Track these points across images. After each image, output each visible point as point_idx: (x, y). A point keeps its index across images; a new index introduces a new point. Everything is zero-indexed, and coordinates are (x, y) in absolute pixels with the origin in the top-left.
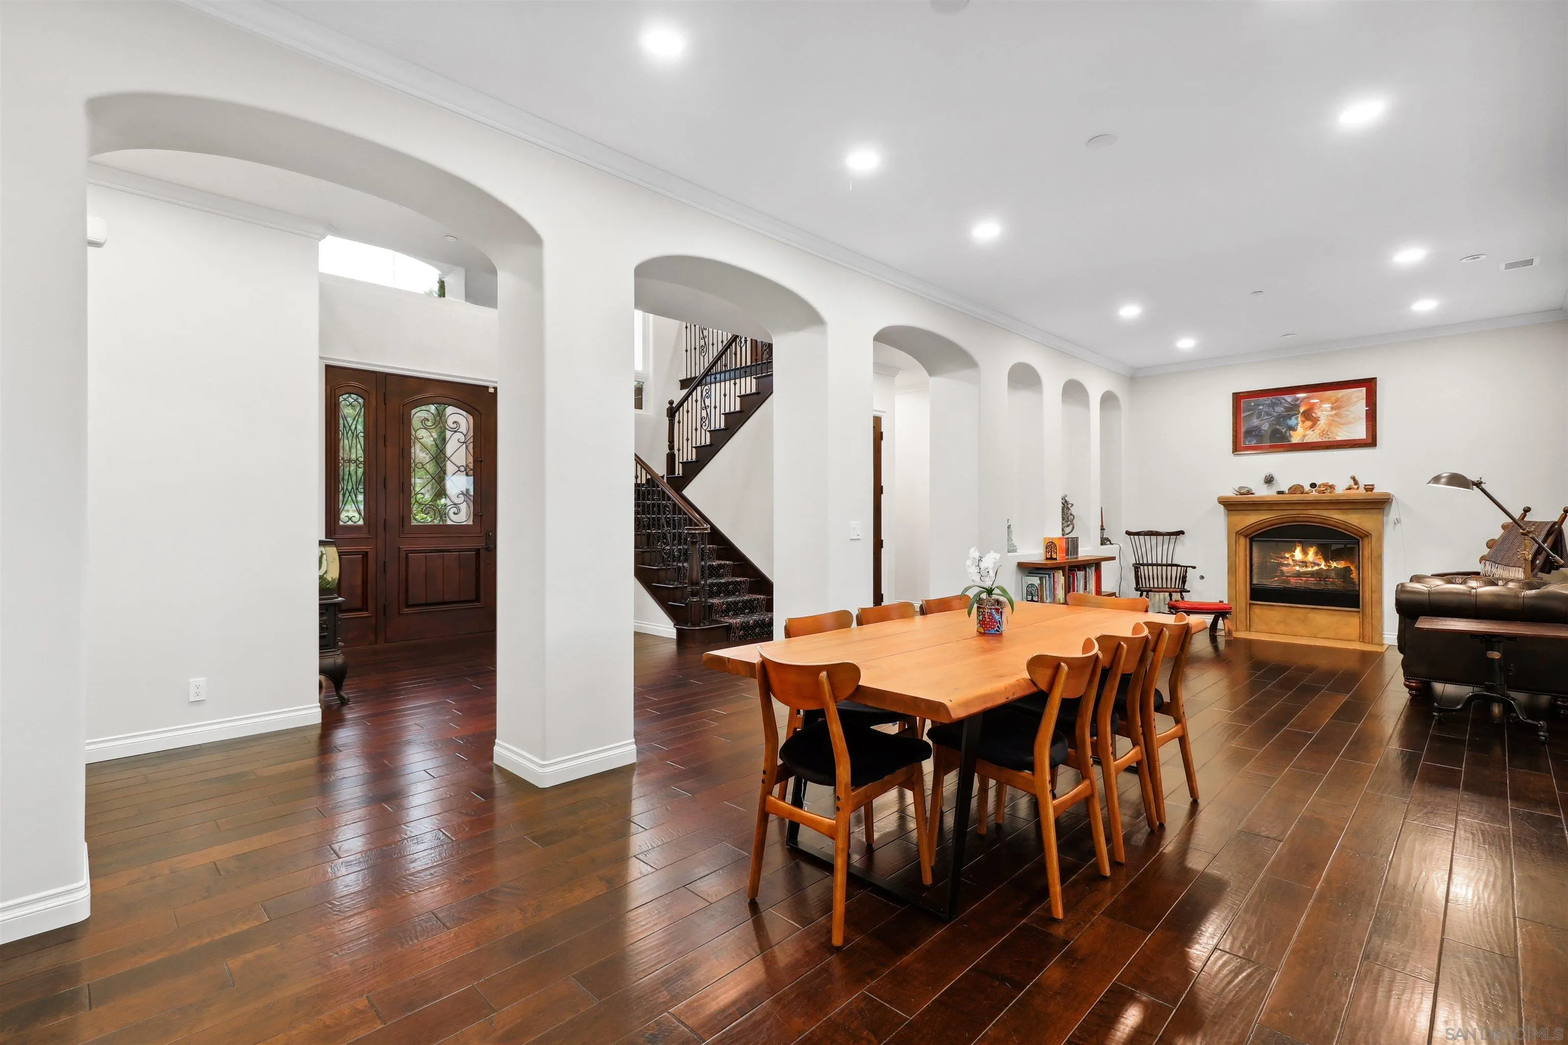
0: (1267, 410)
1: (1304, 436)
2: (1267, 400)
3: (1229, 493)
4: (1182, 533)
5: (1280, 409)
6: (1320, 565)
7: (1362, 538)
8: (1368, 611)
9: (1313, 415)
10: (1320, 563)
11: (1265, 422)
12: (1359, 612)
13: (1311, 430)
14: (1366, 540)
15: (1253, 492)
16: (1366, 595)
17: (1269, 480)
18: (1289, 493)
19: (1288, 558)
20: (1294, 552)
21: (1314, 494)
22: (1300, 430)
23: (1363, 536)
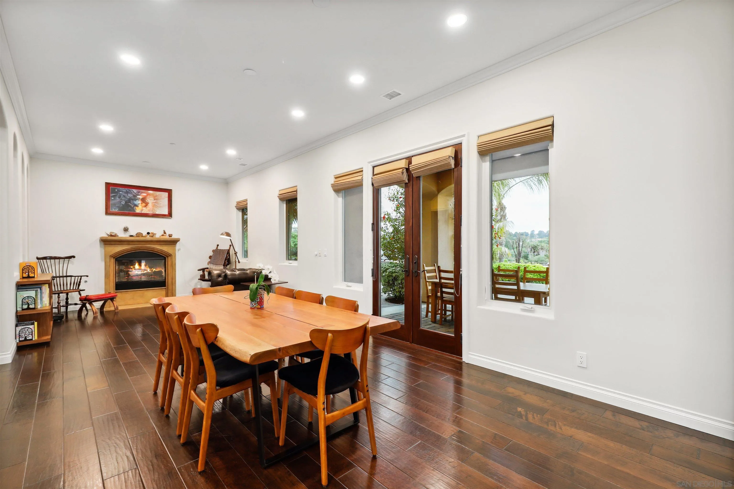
0: (124, 195)
1: (142, 210)
2: (124, 190)
3: (104, 235)
4: (74, 257)
5: (130, 195)
6: (147, 270)
7: (167, 257)
8: (170, 287)
9: (146, 201)
10: (147, 269)
11: (123, 201)
12: (166, 288)
13: (146, 207)
14: (169, 258)
15: (118, 235)
16: (169, 281)
17: (126, 230)
18: (136, 237)
19: (132, 268)
20: (135, 265)
21: (148, 238)
22: (140, 207)
23: (169, 256)
